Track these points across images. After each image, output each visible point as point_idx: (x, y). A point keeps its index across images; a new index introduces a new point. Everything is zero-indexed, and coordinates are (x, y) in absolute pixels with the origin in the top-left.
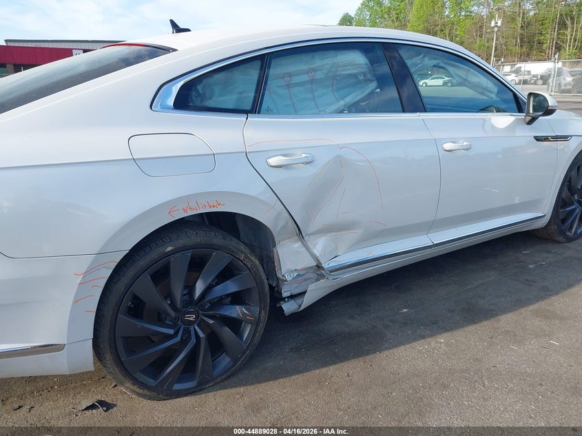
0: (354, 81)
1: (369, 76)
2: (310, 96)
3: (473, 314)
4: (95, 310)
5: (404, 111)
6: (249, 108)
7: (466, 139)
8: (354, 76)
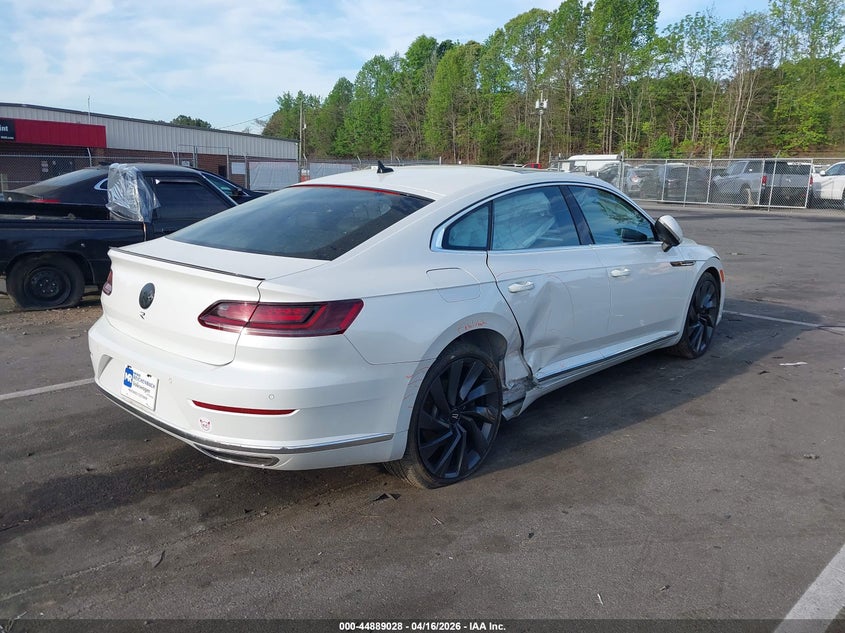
0: (537, 218)
1: (549, 213)
2: (508, 231)
3: (639, 415)
4: (413, 406)
5: (581, 244)
6: (485, 245)
7: (627, 266)
8: (538, 214)
